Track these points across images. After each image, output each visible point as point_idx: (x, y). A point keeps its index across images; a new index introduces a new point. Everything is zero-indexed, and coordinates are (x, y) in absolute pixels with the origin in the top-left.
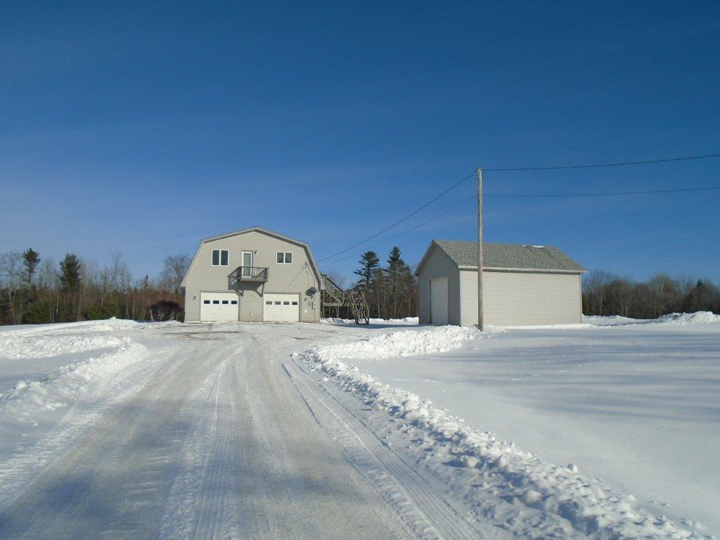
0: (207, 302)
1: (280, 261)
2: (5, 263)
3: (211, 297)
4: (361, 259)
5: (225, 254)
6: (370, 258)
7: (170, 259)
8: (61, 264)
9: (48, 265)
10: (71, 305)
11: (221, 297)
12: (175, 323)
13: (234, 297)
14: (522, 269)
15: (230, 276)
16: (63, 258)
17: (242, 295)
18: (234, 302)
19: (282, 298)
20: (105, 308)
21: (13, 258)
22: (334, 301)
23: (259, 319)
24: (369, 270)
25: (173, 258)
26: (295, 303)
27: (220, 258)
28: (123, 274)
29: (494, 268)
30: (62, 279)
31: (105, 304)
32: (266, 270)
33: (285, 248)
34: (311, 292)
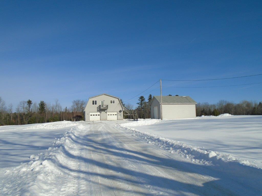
0: (91, 115)
1: (111, 103)
2: (21, 104)
3: (93, 114)
4: (139, 99)
5: (96, 101)
6: (142, 98)
7: (74, 101)
8: (39, 104)
9: (35, 105)
10: (43, 118)
11: (95, 114)
12: (82, 121)
13: (99, 113)
14: (178, 103)
15: (97, 108)
16: (40, 102)
17: (101, 113)
18: (99, 115)
19: (112, 113)
20: (54, 118)
21: (24, 103)
22: (127, 114)
23: (106, 120)
24: (142, 102)
25: (75, 101)
26: (116, 115)
27: (94, 103)
28: (59, 107)
29: (170, 103)
30: (39, 109)
31: (54, 117)
32: (107, 106)
33: (113, 99)
34: (120, 111)
